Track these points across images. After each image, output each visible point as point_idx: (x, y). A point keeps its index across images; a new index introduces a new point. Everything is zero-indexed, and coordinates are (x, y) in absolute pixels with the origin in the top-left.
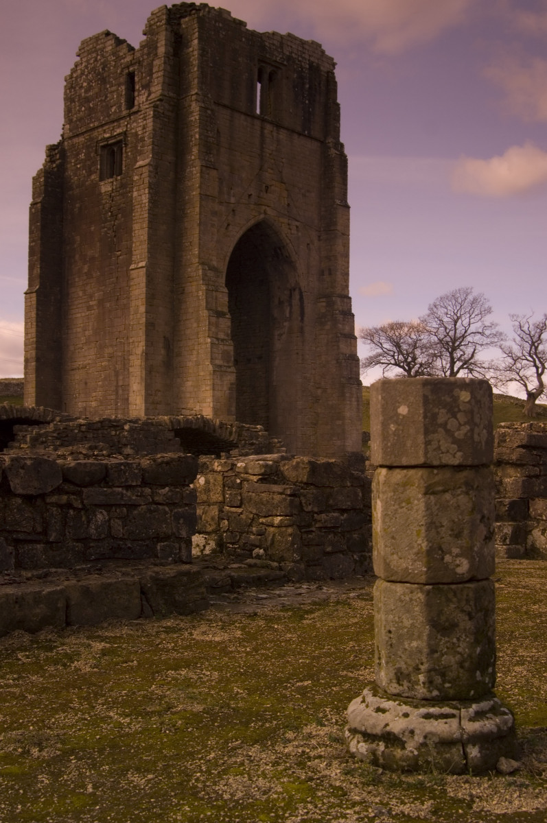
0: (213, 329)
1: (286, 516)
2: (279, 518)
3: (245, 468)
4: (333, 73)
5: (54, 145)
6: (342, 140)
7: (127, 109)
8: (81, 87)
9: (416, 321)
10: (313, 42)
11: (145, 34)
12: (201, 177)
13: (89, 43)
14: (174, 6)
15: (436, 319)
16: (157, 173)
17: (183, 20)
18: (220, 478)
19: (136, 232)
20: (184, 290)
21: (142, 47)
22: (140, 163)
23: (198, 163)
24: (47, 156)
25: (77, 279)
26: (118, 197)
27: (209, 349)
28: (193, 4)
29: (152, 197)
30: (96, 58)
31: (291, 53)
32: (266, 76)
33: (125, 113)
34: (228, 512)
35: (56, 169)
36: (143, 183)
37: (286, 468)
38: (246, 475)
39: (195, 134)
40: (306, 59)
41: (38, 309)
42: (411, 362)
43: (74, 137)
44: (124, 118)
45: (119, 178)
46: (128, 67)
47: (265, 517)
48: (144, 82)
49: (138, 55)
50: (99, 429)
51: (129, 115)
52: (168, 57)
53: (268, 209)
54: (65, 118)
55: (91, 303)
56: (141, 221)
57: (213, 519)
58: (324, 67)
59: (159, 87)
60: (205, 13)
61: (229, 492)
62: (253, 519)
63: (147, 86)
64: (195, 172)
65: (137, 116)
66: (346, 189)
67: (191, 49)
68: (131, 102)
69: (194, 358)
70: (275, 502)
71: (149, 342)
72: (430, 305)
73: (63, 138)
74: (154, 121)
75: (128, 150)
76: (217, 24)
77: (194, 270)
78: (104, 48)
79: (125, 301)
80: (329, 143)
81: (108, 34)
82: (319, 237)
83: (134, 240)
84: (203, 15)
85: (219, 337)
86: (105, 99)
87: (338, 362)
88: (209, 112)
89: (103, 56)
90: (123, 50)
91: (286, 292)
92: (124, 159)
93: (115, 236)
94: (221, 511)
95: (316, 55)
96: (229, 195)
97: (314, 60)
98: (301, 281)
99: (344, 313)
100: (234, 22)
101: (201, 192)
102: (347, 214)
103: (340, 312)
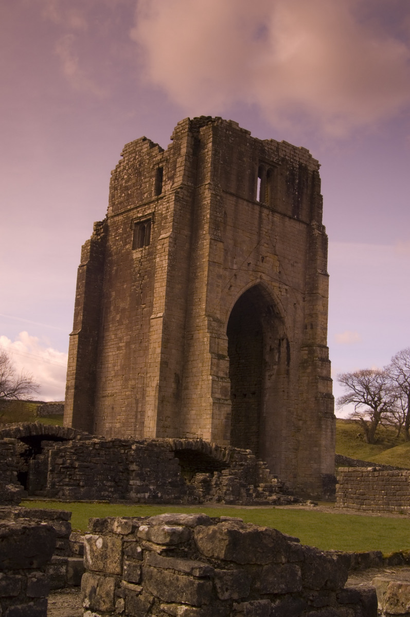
0: (215, 369)
1: (193, 606)
2: (184, 608)
3: (148, 533)
4: (318, 172)
5: (100, 222)
6: (323, 223)
7: (156, 195)
8: (123, 179)
9: (381, 369)
10: (302, 148)
11: (172, 139)
12: (210, 247)
13: (131, 146)
14: (195, 118)
15: (397, 369)
16: (175, 244)
17: (201, 129)
18: (119, 542)
19: (157, 289)
20: (193, 336)
21: (170, 149)
22: (163, 236)
23: (208, 237)
24: (94, 231)
25: (111, 326)
26: (145, 262)
27: (211, 385)
28: (210, 118)
29: (171, 262)
30: (135, 157)
32: (265, 173)
33: (154, 198)
34: (126, 588)
35: (100, 240)
36: (164, 252)
37: (200, 536)
38: (148, 544)
39: (207, 214)
40: (296, 161)
41: (79, 348)
42: (377, 401)
43: (115, 216)
44: (153, 201)
45: (147, 247)
46: (158, 164)
47: (168, 603)
48: (170, 175)
49: (166, 154)
50: (110, 448)
51: (157, 200)
52: (189, 156)
53: (263, 275)
54: (109, 202)
55: (121, 345)
56: (161, 280)
57: (108, 594)
58: (311, 167)
59: (181, 178)
60: (219, 124)
61: (127, 562)
62: (153, 603)
63: (172, 178)
64: (205, 244)
65: (163, 200)
66: (326, 262)
67: (206, 150)
68: (159, 190)
69: (198, 391)
70: (181, 584)
71: (163, 378)
72: (393, 357)
73: (107, 217)
74: (175, 204)
75: (155, 226)
76: (228, 132)
77: (202, 322)
78: (141, 150)
79: (146, 344)
80: (313, 225)
81: (145, 139)
82: (304, 298)
83: (155, 295)
84: (217, 125)
85: (219, 375)
86: (140, 187)
87: (316, 400)
88: (218, 198)
89: (140, 156)
90: (155, 151)
91: (276, 341)
92: (152, 233)
93: (142, 292)
94: (117, 585)
95: (304, 158)
96: (232, 263)
97: (303, 162)
98: (288, 333)
99: (323, 360)
100: (241, 131)
101: (210, 259)
102: (327, 281)
103: (320, 359)
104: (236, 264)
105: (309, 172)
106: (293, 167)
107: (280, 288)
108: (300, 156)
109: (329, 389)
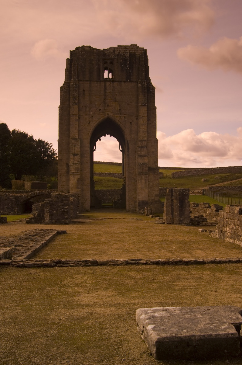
0: (72, 160)
12: (70, 109)
16: (62, 109)
23: (70, 104)
29: (60, 118)
31: (120, 52)
32: (108, 64)
40: (127, 53)
53: (109, 113)
58: (138, 53)
71: (60, 166)
74: (61, 92)
76: (82, 53)
80: (138, 82)
82: (137, 119)
85: (75, 162)
88: (75, 86)
95: (133, 49)
96: (90, 111)
97: (132, 52)
98: (127, 137)
99: (142, 147)
100: (91, 50)
101: (71, 114)
102: (145, 108)
103: (139, 147)
104: (92, 111)
105: (137, 55)
106: (125, 56)
107: (120, 117)
108: (130, 50)
109: (145, 161)
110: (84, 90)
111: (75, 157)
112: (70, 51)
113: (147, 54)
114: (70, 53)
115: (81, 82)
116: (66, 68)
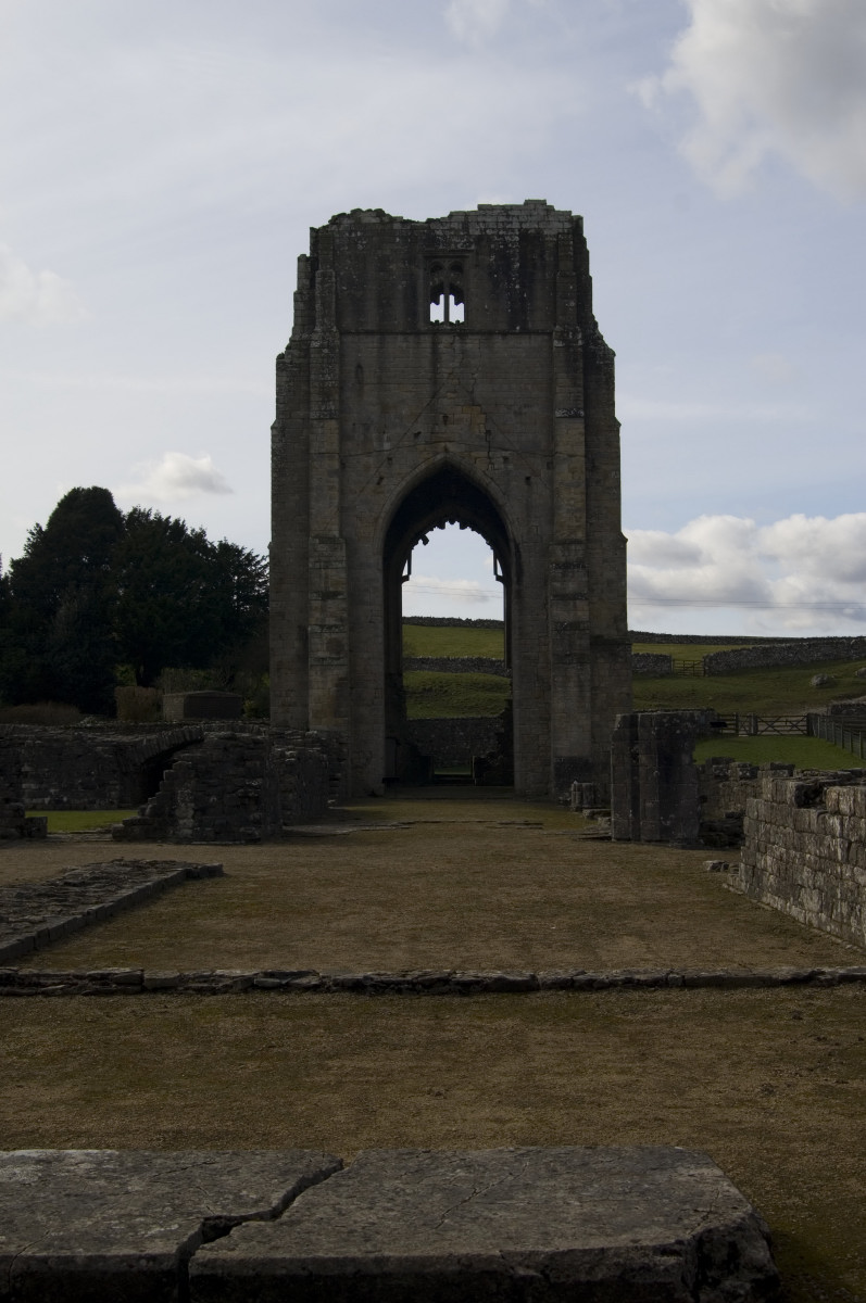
0: (317, 615)
12: (311, 433)
16: (283, 435)
23: (310, 417)
29: (276, 465)
31: (485, 230)
32: (443, 273)
40: (513, 230)
52: (301, 293)
53: (448, 444)
58: (551, 229)
71: (277, 635)
74: (278, 375)
76: (353, 235)
80: (553, 333)
82: (551, 463)
85: (327, 623)
88: (326, 351)
95: (534, 218)
96: (380, 441)
97: (531, 226)
98: (516, 530)
99: (566, 566)
100: (382, 223)
101: (312, 451)
102: (578, 427)
103: (558, 566)
104: (389, 440)
105: (547, 239)
106: (505, 244)
107: (489, 458)
108: (521, 219)
109: (579, 613)
110: (359, 367)
111: (330, 602)
112: (312, 229)
113: (585, 235)
114: (311, 237)
115: (348, 339)
116: (294, 287)
